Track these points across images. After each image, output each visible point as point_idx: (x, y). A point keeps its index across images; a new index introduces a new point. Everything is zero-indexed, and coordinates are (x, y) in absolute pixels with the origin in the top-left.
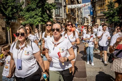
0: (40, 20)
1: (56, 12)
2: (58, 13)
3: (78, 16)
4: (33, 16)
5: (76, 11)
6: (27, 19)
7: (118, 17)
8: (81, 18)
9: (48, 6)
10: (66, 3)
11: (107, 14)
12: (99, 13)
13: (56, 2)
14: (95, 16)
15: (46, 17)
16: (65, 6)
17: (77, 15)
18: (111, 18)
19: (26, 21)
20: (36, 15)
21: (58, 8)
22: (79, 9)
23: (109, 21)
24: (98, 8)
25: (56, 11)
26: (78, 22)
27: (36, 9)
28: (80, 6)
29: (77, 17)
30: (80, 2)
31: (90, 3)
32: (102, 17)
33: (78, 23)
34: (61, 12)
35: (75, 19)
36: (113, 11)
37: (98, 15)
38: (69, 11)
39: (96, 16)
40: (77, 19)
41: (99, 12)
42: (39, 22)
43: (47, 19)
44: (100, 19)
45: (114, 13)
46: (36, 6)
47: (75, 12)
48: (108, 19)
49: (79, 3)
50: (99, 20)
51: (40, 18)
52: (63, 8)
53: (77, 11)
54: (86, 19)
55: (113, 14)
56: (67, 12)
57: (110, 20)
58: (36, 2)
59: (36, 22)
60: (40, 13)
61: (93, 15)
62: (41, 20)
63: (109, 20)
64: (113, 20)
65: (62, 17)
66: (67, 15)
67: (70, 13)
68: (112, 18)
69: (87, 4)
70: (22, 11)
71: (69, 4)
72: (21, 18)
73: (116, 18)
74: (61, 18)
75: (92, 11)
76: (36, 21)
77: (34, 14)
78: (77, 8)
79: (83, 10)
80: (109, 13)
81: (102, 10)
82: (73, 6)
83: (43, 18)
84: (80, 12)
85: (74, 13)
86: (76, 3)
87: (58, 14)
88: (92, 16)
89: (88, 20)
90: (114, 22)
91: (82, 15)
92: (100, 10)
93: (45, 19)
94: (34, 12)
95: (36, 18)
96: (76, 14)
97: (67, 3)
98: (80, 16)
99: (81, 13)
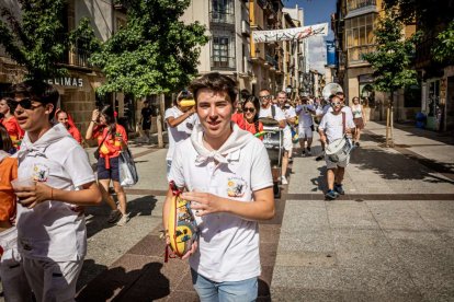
0: (152, 81)
1: (217, 53)
2: (220, 57)
3: (291, 68)
4: (133, 68)
5: (282, 50)
6: (113, 76)
7: (413, 72)
8: (300, 73)
9: (180, 32)
10: (248, 24)
11: (375, 60)
12: (355, 59)
13: (216, 21)
14: (342, 68)
15: (173, 69)
16: (246, 36)
17: (288, 63)
18: (389, 74)
19: (110, 83)
20: (143, 62)
21: (223, 42)
22: (294, 44)
23: (382, 84)
24: (351, 41)
25: (214, 50)
26: (289, 87)
27: (142, 43)
28: (293, 33)
29: (285, 71)
30: (296, 23)
31: (326, 25)
32: (365, 71)
33: (289, 90)
34: (231, 54)
35: (279, 78)
36: (396, 51)
37: (351, 64)
38: (257, 51)
39: (347, 68)
40: (285, 78)
41: (356, 55)
42: (152, 86)
43: (175, 76)
44: (359, 77)
45: (399, 59)
46: (143, 34)
47: (279, 55)
48: (382, 77)
49: (293, 26)
50: (356, 80)
51: (156, 73)
52: (239, 41)
53: (288, 50)
54: (316, 77)
55: (395, 60)
56: (253, 54)
57: (387, 80)
58: (143, 22)
59: (142, 87)
60: (155, 56)
61: (338, 64)
62: (156, 78)
63: (382, 80)
64: (397, 83)
65: (234, 69)
66: (251, 63)
67: (263, 57)
68: (393, 75)
69: (316, 27)
70: (100, 52)
71: (259, 29)
72: (94, 74)
73: (406, 73)
74: (231, 73)
75: (332, 50)
76: (142, 83)
77: (134, 61)
78: (287, 42)
79: (307, 49)
80: (381, 58)
81: (366, 47)
82: (272, 35)
83: (165, 74)
84: (296, 53)
85: (277, 58)
86: (284, 26)
87: (223, 60)
88: (334, 66)
89: (324, 82)
90: (400, 87)
91: (304, 63)
92: (359, 48)
93: (170, 77)
94: (134, 53)
95: (140, 74)
96: (285, 60)
97: (252, 24)
98: (296, 67)
99: (301, 59)
